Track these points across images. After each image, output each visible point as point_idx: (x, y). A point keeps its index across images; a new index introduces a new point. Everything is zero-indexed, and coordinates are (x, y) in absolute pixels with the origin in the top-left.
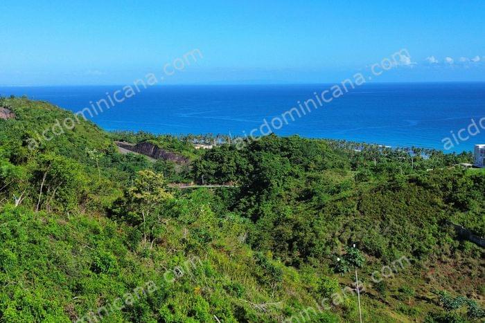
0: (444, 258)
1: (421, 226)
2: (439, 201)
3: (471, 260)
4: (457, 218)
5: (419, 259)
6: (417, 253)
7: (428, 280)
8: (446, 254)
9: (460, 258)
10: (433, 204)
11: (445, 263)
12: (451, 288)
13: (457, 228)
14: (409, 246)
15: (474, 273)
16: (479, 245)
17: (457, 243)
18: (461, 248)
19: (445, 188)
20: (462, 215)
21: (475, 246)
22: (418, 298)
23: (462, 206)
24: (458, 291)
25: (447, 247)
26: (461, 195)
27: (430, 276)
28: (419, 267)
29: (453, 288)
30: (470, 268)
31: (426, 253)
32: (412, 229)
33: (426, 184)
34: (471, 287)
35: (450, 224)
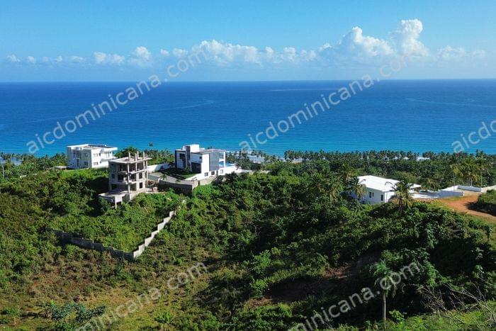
0: (47, 267)
1: (20, 238)
2: (36, 208)
3: (74, 263)
4: (57, 223)
5: (21, 274)
6: (18, 268)
7: (33, 294)
8: (49, 263)
9: (64, 263)
10: (30, 212)
11: (49, 272)
12: (57, 297)
13: (58, 234)
14: (8, 262)
15: (79, 275)
16: (81, 247)
17: (60, 249)
18: (64, 253)
19: (41, 194)
20: (62, 219)
21: (78, 248)
22: (24, 316)
23: (60, 210)
24: (65, 298)
25: (49, 254)
26: (58, 199)
27: (34, 289)
28: (22, 282)
29: (60, 296)
30: (75, 271)
31: (28, 266)
32: (10, 242)
33: (21, 192)
34: (77, 291)
35: (50, 230)
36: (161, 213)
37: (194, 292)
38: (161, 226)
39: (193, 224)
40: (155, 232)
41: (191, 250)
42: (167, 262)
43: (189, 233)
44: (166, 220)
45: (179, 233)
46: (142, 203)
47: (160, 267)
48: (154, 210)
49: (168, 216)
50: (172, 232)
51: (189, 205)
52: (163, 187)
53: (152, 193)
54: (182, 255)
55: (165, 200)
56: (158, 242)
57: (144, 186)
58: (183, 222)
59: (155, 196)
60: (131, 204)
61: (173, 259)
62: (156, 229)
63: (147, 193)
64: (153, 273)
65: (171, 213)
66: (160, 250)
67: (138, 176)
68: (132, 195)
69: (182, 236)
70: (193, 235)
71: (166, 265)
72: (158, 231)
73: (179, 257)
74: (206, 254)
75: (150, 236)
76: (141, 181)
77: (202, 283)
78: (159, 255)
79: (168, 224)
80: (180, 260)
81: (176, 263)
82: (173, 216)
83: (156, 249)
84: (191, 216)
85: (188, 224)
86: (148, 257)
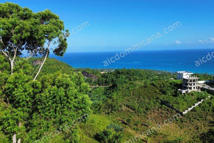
0: (155, 111)
1: (150, 100)
2: (158, 91)
3: (163, 111)
4: (162, 97)
5: (147, 111)
6: (147, 109)
7: (148, 118)
8: (156, 109)
9: (160, 111)
10: (156, 92)
11: (155, 112)
12: (154, 121)
13: (161, 100)
14: (145, 106)
15: (163, 116)
16: (167, 106)
17: (161, 106)
18: (161, 107)
19: (161, 87)
20: (164, 96)
21: (166, 107)
22: (142, 125)
23: (164, 93)
24: (156, 122)
25: (157, 106)
26: (164, 89)
27: (149, 117)
28: (147, 114)
29: (155, 121)
30: (163, 114)
31: (149, 109)
32: (147, 100)
33: (155, 85)
34: (161, 121)
35: (159, 99)
36: (199, 100)
37: (200, 133)
38: (196, 105)
39: (210, 106)
40: (194, 106)
41: (206, 116)
42: (195, 118)
43: (207, 109)
44: (199, 102)
45: (203, 108)
46: (192, 95)
47: (192, 120)
48: (196, 98)
49: (201, 101)
50: (200, 107)
51: (211, 98)
52: (203, 89)
53: (198, 91)
54: (202, 117)
55: (202, 95)
56: (194, 110)
57: (195, 88)
58: (206, 104)
59: (198, 93)
60: (188, 94)
61: (197, 118)
62: (194, 105)
63: (196, 91)
64: (188, 121)
65: (202, 100)
66: (194, 113)
67: (193, 84)
68: (189, 91)
69: (204, 110)
70: (209, 110)
71: (194, 120)
72: (195, 106)
73: (200, 117)
74: (212, 119)
75: (191, 107)
76: (194, 86)
77: (205, 130)
78: (193, 115)
79: (200, 104)
80: (200, 119)
81: (198, 120)
82: (203, 101)
83: (192, 113)
84: (210, 103)
85: (208, 105)
86: (188, 115)
